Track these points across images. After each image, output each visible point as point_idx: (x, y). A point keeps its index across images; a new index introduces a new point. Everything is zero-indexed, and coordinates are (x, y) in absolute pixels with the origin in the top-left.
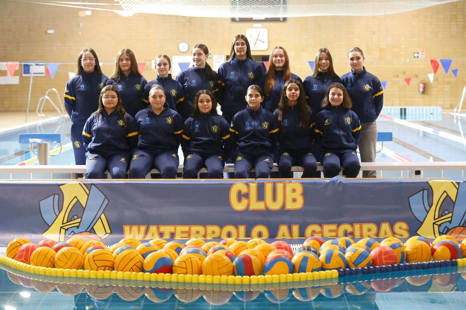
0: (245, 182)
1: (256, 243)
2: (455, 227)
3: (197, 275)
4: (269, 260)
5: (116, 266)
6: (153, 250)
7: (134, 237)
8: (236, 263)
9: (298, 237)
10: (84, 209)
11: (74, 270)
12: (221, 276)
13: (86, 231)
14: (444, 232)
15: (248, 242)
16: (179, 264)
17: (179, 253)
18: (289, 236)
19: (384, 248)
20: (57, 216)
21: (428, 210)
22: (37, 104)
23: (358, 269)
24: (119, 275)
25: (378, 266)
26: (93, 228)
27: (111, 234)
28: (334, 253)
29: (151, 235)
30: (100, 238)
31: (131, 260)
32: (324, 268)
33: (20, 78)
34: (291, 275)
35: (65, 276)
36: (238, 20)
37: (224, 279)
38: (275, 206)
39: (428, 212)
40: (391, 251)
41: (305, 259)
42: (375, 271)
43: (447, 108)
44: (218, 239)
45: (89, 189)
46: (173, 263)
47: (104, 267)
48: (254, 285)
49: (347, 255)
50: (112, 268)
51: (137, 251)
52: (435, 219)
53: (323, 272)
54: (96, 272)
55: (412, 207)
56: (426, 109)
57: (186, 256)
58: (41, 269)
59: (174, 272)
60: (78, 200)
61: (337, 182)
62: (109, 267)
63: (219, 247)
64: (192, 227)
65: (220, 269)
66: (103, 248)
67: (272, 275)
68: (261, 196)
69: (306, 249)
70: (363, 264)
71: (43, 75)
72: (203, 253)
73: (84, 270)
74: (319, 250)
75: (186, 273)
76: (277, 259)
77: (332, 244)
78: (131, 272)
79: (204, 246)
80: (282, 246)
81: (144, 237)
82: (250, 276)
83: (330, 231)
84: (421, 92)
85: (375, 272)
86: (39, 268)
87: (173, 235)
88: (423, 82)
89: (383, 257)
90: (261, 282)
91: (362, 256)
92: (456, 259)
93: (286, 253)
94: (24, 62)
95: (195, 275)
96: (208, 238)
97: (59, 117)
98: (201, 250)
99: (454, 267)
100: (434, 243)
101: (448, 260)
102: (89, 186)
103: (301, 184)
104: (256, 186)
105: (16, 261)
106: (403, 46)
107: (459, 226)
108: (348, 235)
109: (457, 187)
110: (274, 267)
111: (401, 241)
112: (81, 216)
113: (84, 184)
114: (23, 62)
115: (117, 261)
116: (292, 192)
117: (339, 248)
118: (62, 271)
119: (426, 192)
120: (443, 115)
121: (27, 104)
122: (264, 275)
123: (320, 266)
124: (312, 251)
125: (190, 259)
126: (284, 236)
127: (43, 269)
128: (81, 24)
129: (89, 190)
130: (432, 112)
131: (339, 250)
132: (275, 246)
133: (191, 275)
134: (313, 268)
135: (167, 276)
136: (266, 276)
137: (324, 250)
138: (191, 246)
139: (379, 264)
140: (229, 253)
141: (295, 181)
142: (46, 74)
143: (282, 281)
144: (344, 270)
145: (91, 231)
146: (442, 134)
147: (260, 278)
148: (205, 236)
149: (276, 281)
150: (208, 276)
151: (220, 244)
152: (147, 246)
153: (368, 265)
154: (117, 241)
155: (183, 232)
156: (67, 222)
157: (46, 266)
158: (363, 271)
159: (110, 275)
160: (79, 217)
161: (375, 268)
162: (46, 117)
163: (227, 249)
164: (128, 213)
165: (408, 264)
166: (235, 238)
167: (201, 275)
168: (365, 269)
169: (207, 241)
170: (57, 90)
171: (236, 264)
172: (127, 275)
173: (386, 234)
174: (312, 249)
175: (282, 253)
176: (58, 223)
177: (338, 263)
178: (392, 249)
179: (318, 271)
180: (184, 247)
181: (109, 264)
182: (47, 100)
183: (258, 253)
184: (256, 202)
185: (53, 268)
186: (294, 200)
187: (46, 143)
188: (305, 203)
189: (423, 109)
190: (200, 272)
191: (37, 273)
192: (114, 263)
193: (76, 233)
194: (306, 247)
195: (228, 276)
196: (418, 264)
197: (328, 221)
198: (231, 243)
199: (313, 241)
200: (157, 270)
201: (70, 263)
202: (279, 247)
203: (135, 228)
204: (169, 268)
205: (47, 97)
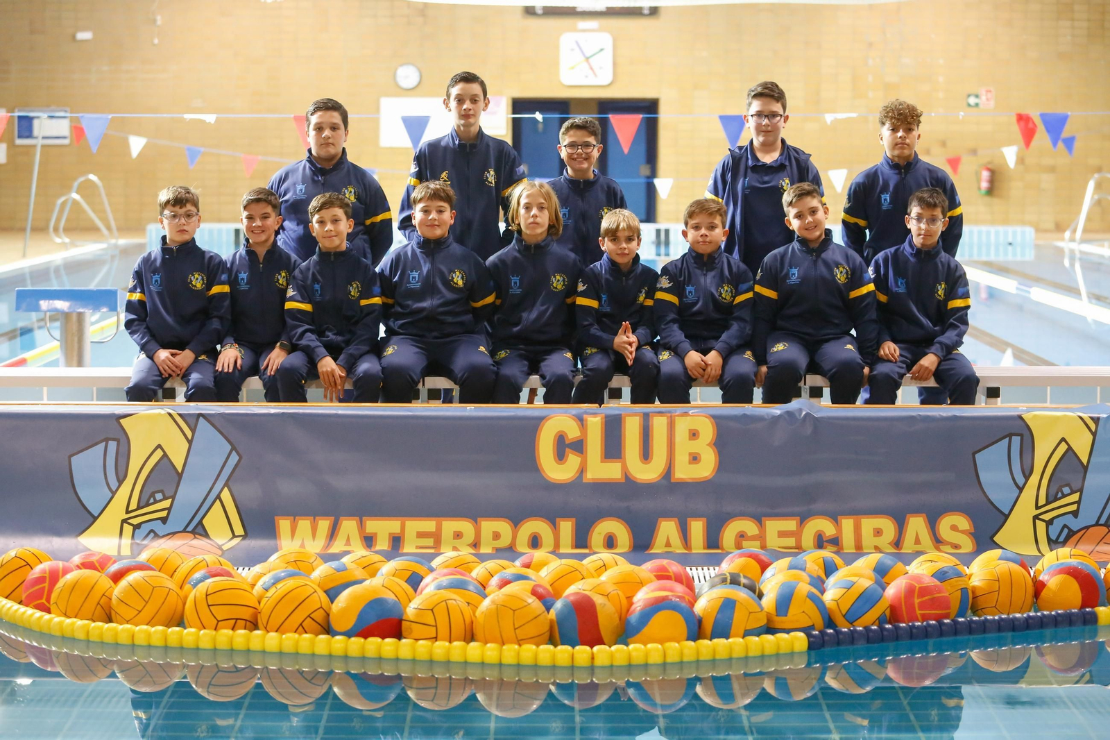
0: (574, 412)
1: (605, 565)
2: (1088, 527)
3: (462, 643)
4: (639, 608)
5: (262, 620)
6: (353, 579)
7: (302, 546)
8: (557, 615)
9: (704, 549)
10: (180, 475)
11: (161, 628)
12: (520, 645)
13: (184, 531)
14: (1061, 539)
15: (585, 562)
16: (417, 615)
17: (416, 587)
18: (682, 547)
19: (917, 578)
20: (114, 493)
21: (1021, 485)
22: (52, 211)
23: (855, 631)
24: (270, 640)
25: (905, 623)
26: (200, 523)
27: (245, 537)
28: (796, 590)
29: (344, 542)
30: (220, 548)
31: (300, 604)
32: (772, 627)
33: (8, 149)
34: (692, 643)
35: (137, 642)
36: (540, 12)
37: (530, 652)
38: (648, 473)
39: (1021, 489)
40: (936, 586)
41: (728, 605)
42: (896, 636)
43: (1046, 231)
44: (509, 552)
45: (193, 428)
46: (402, 612)
47: (234, 621)
48: (603, 668)
49: (829, 597)
50: (253, 625)
51: (312, 581)
52: (1037, 508)
53: (769, 637)
54: (214, 632)
55: (983, 476)
56: (997, 233)
57: (436, 594)
58: (78, 625)
59: (404, 633)
60: (165, 455)
61: (800, 415)
62: (244, 621)
63: (514, 574)
64: (443, 522)
65: (518, 628)
66: (229, 574)
67: (645, 645)
68: (613, 449)
69: (729, 581)
70: (869, 619)
71: (66, 142)
72: (476, 588)
73: (185, 628)
74: (758, 583)
75: (436, 639)
76: (657, 606)
77: (791, 567)
78: (300, 634)
79: (478, 571)
80: (668, 572)
81: (328, 546)
82: (592, 647)
83: (782, 534)
84: (983, 191)
85: (897, 638)
86: (73, 624)
87: (397, 541)
88: (990, 166)
89: (917, 601)
90: (620, 661)
91: (867, 599)
92: (1093, 607)
93: (680, 589)
94: (19, 111)
95: (456, 643)
96: (485, 550)
97: (104, 246)
98: (470, 580)
99: (1088, 628)
100: (1039, 566)
101: (1074, 609)
102: (192, 421)
103: (712, 420)
104: (602, 422)
105: (14, 604)
106: (941, 79)
107: (1097, 524)
108: (825, 544)
109: (1093, 429)
110: (650, 623)
111: (959, 563)
112: (172, 494)
113: (180, 415)
114: (16, 110)
115: (265, 606)
116: (690, 439)
117: (808, 579)
118: (127, 630)
119: (1016, 440)
120: (1037, 247)
121: (28, 210)
122: (627, 645)
123: (763, 622)
124: (742, 585)
125: (444, 603)
126: (670, 546)
127: (83, 626)
128: (159, 18)
129: (193, 430)
130: (1010, 240)
131: (809, 584)
132: (651, 571)
133: (447, 644)
134: (748, 628)
135: (388, 646)
136: (631, 646)
137: (773, 581)
138: (445, 571)
139: (906, 619)
140: (540, 590)
141: (696, 411)
142: (71, 141)
143: (669, 660)
144: (822, 633)
145: (196, 531)
146: (1040, 295)
147: (617, 650)
148: (475, 545)
149: (655, 658)
150: (489, 645)
151: (516, 567)
152: (338, 570)
153: (881, 621)
154: (262, 557)
155: (421, 535)
156: (139, 508)
157: (90, 617)
158: (868, 636)
159: (248, 640)
160: (167, 495)
161: (897, 628)
162: (73, 245)
163: (533, 578)
164: (289, 488)
165: (975, 618)
166: (551, 549)
167: (472, 644)
168: (871, 630)
169: (483, 558)
170: (100, 178)
171: (557, 618)
172: (289, 641)
173: (917, 541)
174: (743, 581)
175: (670, 590)
176: (116, 510)
177: (807, 614)
178: (938, 583)
179: (758, 635)
180: (427, 574)
181: (246, 614)
182: (75, 202)
183: (610, 588)
184: (602, 462)
185: (107, 623)
186: (695, 458)
187: (81, 310)
188: (722, 466)
189: (988, 233)
190: (470, 637)
191: (68, 635)
192: (256, 613)
193: (161, 535)
194: (728, 575)
195: (538, 645)
196: (1001, 619)
197: (776, 511)
198: (543, 564)
199: (743, 559)
200: (364, 631)
201: (149, 611)
202: (662, 575)
203: (304, 524)
204: (392, 626)
205: (75, 196)
